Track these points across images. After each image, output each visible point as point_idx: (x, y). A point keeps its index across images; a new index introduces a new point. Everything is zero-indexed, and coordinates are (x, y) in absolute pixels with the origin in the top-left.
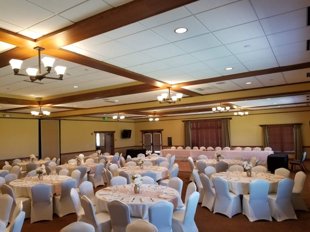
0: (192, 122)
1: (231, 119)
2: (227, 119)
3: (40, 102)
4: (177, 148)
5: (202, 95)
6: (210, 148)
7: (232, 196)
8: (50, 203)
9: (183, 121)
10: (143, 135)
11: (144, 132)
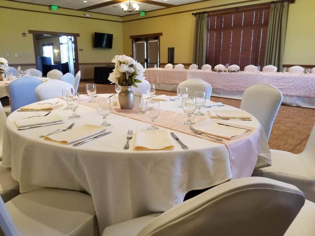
0: (211, 14)
1: (293, 1)
9: (195, 14)
10: (134, 45)
11: (135, 39)
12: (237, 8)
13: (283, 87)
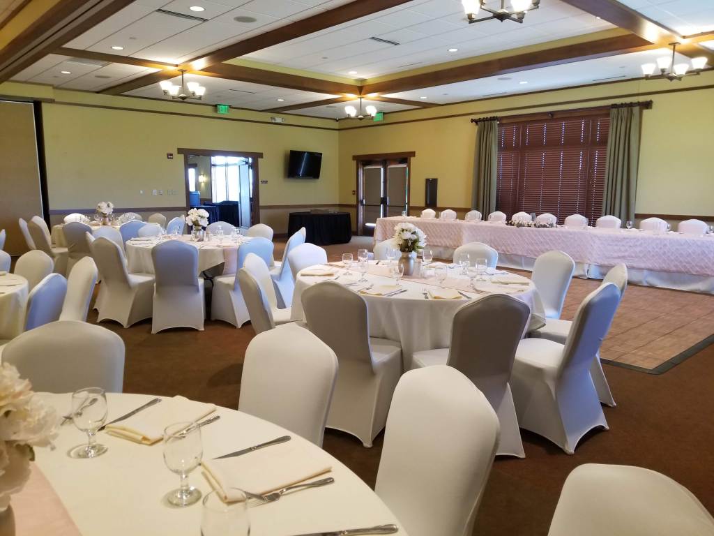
0: (506, 122)
1: (648, 105)
2: (631, 105)
9: (476, 122)
10: (361, 172)
11: (362, 161)
12: (552, 113)
13: (626, 254)
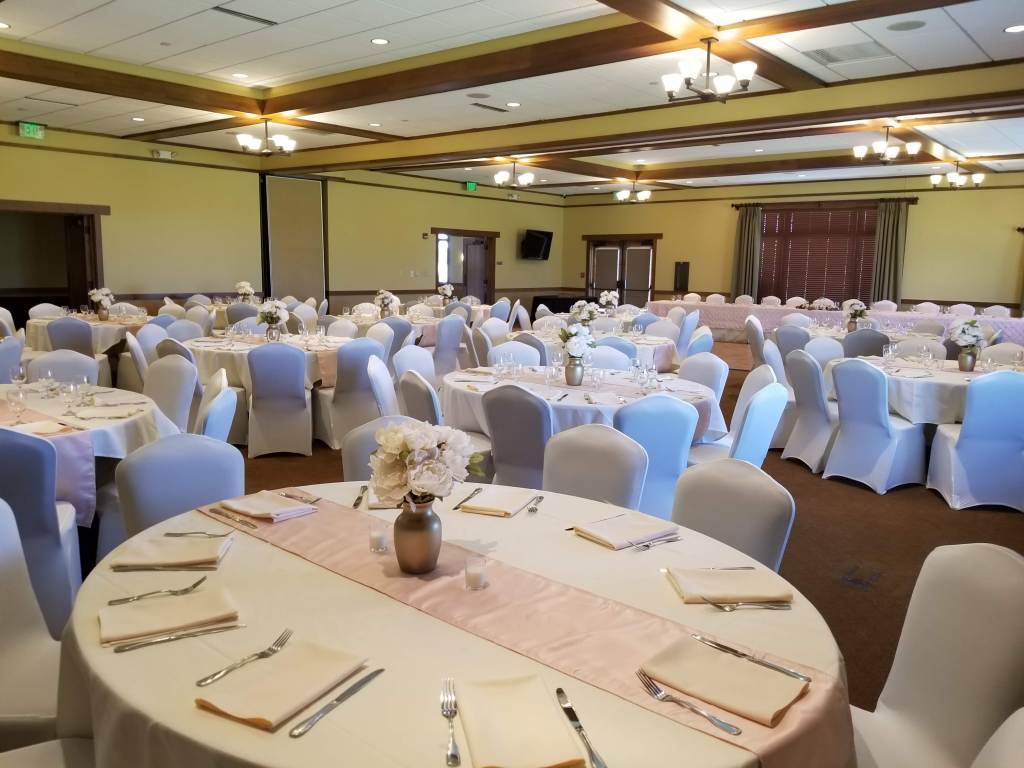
0: (768, 209)
1: (914, 201)
2: (899, 200)
3: (266, 104)
4: (704, 300)
5: (826, 85)
6: (826, 302)
7: (897, 426)
8: (305, 406)
9: (737, 207)
10: (591, 252)
11: (593, 241)
12: (819, 203)
